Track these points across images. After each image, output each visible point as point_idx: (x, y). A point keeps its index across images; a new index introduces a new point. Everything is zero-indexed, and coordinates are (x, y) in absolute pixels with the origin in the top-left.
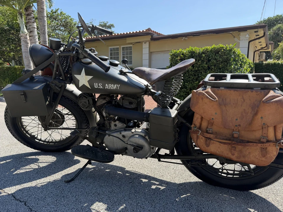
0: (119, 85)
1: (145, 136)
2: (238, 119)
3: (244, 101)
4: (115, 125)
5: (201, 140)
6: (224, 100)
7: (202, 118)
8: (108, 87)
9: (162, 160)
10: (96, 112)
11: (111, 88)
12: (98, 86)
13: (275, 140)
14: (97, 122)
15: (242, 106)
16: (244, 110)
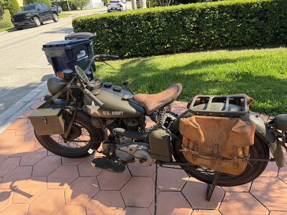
0: (123, 112)
1: (148, 149)
2: (217, 139)
3: (220, 126)
4: (123, 139)
5: (189, 155)
6: (205, 125)
7: (189, 140)
8: (114, 114)
9: (163, 165)
10: (106, 128)
11: (117, 114)
12: (106, 113)
13: (243, 157)
14: (108, 136)
15: (219, 130)
16: (221, 132)
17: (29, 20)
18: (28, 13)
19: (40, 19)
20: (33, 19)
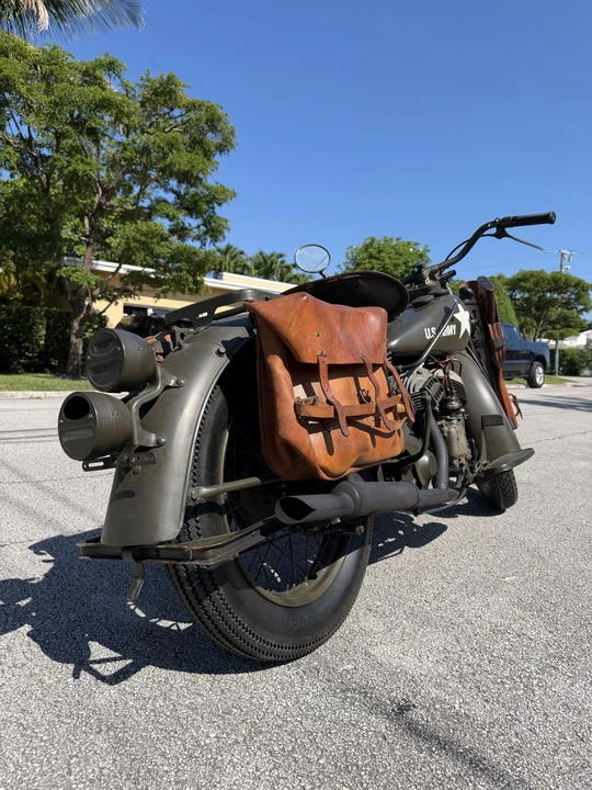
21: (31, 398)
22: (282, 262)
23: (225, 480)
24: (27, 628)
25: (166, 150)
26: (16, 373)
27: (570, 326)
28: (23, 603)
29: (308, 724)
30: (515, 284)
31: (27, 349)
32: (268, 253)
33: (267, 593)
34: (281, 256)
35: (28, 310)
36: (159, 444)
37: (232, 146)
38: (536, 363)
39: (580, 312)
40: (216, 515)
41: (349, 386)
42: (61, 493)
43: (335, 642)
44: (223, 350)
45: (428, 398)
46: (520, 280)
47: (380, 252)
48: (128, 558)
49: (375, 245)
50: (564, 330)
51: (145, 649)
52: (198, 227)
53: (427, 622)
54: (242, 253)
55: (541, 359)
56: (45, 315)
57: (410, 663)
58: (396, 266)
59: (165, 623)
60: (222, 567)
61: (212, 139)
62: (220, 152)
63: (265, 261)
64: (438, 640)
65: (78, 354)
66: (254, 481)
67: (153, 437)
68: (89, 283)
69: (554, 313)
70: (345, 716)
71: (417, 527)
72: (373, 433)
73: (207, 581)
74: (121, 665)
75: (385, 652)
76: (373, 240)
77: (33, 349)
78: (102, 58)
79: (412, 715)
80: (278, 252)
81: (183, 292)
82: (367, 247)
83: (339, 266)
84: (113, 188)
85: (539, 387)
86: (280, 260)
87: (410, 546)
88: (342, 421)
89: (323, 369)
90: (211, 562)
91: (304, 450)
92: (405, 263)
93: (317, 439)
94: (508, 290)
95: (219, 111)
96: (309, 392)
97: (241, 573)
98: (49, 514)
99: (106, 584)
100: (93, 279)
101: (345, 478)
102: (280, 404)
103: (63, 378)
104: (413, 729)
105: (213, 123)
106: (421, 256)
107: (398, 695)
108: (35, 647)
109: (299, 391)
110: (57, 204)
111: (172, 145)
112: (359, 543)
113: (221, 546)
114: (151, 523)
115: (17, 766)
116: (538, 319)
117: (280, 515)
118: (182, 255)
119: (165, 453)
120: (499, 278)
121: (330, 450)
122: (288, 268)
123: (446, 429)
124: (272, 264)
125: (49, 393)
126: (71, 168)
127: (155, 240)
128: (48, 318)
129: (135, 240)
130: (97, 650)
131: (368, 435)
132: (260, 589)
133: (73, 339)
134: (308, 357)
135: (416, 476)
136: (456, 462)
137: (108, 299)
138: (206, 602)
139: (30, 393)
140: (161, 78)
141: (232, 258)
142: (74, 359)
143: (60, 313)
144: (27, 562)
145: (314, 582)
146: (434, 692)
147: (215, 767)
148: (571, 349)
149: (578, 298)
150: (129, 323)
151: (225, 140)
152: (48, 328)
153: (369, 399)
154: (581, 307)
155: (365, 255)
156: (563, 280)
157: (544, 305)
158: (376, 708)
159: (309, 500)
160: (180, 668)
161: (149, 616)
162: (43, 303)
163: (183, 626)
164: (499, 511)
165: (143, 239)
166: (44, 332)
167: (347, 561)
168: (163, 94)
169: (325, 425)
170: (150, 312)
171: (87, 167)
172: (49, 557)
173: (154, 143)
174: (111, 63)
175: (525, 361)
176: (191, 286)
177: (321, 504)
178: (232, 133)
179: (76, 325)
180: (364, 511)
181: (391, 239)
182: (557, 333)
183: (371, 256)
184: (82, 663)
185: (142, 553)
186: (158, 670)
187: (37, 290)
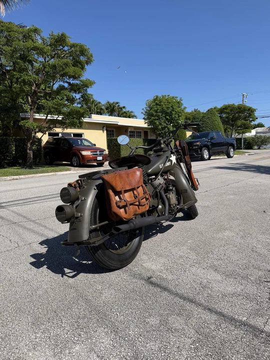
17: (196, 151)
18: (197, 142)
19: (211, 151)
20: (201, 151)
21: (13, 179)
22: (118, 106)
23: (99, 223)
24: (45, 266)
25: (64, 67)
26: (4, 168)
27: (247, 128)
28: (42, 260)
29: (124, 283)
30: (222, 111)
31: (8, 156)
32: (111, 102)
33: (112, 251)
34: (117, 103)
35: (6, 139)
36: (81, 216)
37: (91, 61)
38: (230, 147)
39: (251, 121)
40: (97, 232)
41: (131, 194)
42: (43, 224)
43: (133, 263)
44: (96, 188)
45: (158, 191)
46: (224, 109)
47: (160, 102)
48: (76, 245)
49: (158, 99)
50: (244, 130)
51: (79, 269)
52: (79, 99)
53: (161, 256)
54: (99, 103)
55: (232, 145)
56: (14, 140)
57: (153, 267)
58: (168, 108)
59: (84, 262)
60: (99, 245)
61: (82, 58)
62: (87, 64)
63: (110, 106)
64: (162, 260)
65: (31, 158)
66: (107, 222)
67: (80, 214)
68: (34, 127)
69: (239, 123)
70: (134, 281)
71: (164, 226)
72: (138, 206)
73: (96, 249)
74: (74, 273)
75: (148, 265)
76: (157, 96)
77: (10, 156)
78: (32, 27)
79: (152, 279)
80: (116, 101)
81: (75, 127)
82: (155, 100)
83: (143, 109)
84: (40, 83)
85: (232, 157)
86: (117, 105)
87: (160, 233)
88: (128, 205)
89: (123, 192)
90: (97, 244)
91: (119, 214)
92: (172, 107)
93: (122, 210)
94: (219, 114)
95: (85, 47)
96: (120, 198)
97: (104, 246)
98: (41, 232)
99: (65, 253)
100: (35, 124)
101: (132, 219)
102: (112, 203)
103: (26, 169)
104: (151, 283)
105: (83, 52)
106: (178, 103)
107: (149, 275)
108: (49, 271)
109: (117, 198)
110: (16, 92)
111: (66, 65)
112: (139, 235)
113: (99, 240)
114: (81, 236)
115: (53, 296)
116: (233, 126)
117: (113, 231)
118: (73, 112)
119: (83, 218)
120: (215, 108)
121: (126, 213)
122: (121, 108)
123: (168, 196)
124: (114, 107)
125: (21, 177)
126: (22, 78)
127: (61, 107)
128: (15, 142)
129: (53, 107)
130: (67, 270)
131: (137, 207)
132: (110, 250)
133: (28, 151)
134: (118, 189)
135: (158, 213)
136: (172, 206)
137: (42, 132)
138: (96, 254)
139: (13, 177)
140: (59, 35)
141: (95, 106)
142: (29, 160)
143: (21, 139)
144: (40, 248)
145: (126, 247)
146: (159, 274)
147: (101, 293)
148: (249, 138)
149: (250, 115)
150: (51, 141)
151: (88, 59)
152: (16, 147)
153: (137, 197)
154: (251, 119)
155: (154, 104)
156: (243, 107)
157: (235, 119)
158: (142, 279)
159: (120, 227)
160: (90, 273)
161: (80, 261)
162: (12, 135)
163: (90, 262)
164: (193, 218)
165: (56, 107)
166: (14, 148)
167: (137, 240)
168: (60, 40)
169: (124, 207)
170: (60, 135)
171: (29, 77)
172: (46, 246)
173: (58, 64)
174: (36, 30)
175: (225, 147)
176: (78, 125)
177: (124, 227)
178: (92, 56)
179: (29, 145)
180: (137, 227)
181: (165, 96)
182: (241, 131)
183: (157, 104)
184: (63, 274)
185: (79, 243)
186: (84, 274)
187: (9, 129)
